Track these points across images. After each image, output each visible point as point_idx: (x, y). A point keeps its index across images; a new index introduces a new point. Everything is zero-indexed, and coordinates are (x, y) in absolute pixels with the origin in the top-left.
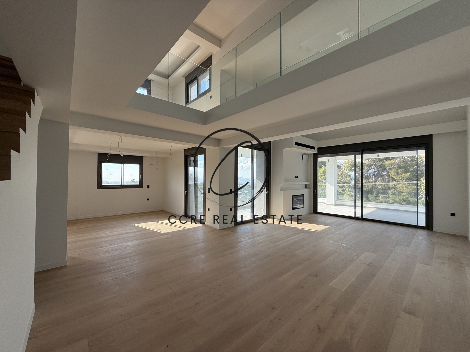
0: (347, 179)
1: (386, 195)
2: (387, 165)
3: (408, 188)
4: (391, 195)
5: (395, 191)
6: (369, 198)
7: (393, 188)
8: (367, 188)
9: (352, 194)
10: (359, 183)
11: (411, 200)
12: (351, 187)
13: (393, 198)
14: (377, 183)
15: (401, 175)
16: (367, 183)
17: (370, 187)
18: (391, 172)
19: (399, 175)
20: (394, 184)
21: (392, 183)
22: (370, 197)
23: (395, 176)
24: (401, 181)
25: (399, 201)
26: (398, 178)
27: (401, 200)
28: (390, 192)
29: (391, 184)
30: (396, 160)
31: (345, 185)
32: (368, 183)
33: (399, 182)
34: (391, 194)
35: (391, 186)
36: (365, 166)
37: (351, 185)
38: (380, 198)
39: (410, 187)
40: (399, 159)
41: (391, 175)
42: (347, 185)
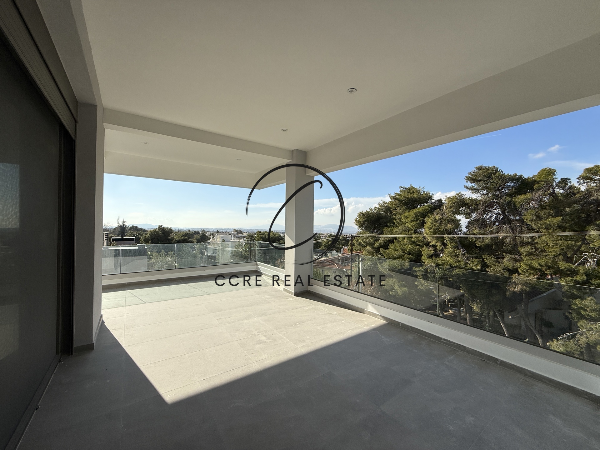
0: (449, 226)
1: (517, 255)
2: (519, 202)
3: (558, 244)
4: (526, 255)
5: (533, 248)
6: (485, 260)
7: (527, 243)
8: (482, 242)
9: (456, 252)
10: (469, 234)
11: (563, 267)
12: (456, 240)
13: (529, 262)
14: (500, 233)
15: (546, 220)
16: (482, 234)
17: (487, 241)
18: (526, 216)
19: (541, 220)
20: (532, 237)
21: (528, 235)
22: (487, 259)
23: (533, 222)
24: (545, 230)
25: (539, 267)
26: (539, 225)
27: (543, 266)
28: (524, 250)
29: (526, 236)
30: (537, 194)
31: (445, 236)
32: (484, 234)
33: (541, 232)
34: (525, 253)
35: (525, 240)
36: (480, 204)
37: (455, 238)
38: (506, 260)
39: (562, 242)
40: (542, 192)
41: (527, 219)
42: (450, 236)
